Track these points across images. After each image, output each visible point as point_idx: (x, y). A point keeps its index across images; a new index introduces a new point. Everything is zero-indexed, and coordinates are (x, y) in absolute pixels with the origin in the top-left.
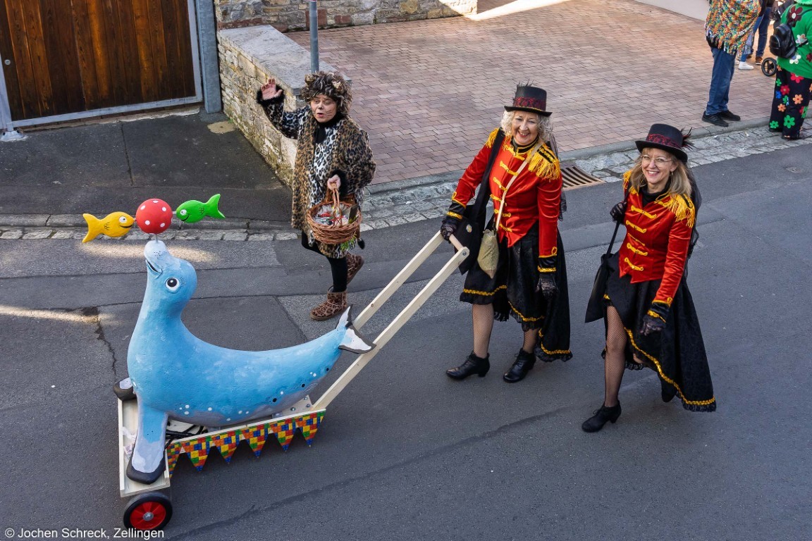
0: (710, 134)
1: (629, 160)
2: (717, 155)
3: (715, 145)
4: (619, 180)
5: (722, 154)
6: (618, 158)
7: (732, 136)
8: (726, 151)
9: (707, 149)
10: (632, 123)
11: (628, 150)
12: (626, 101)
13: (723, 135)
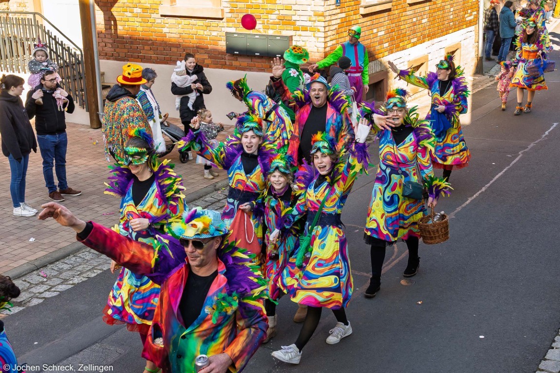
1: (29, 284)
4: (21, 309)
10: (23, 245)
12: (13, 222)
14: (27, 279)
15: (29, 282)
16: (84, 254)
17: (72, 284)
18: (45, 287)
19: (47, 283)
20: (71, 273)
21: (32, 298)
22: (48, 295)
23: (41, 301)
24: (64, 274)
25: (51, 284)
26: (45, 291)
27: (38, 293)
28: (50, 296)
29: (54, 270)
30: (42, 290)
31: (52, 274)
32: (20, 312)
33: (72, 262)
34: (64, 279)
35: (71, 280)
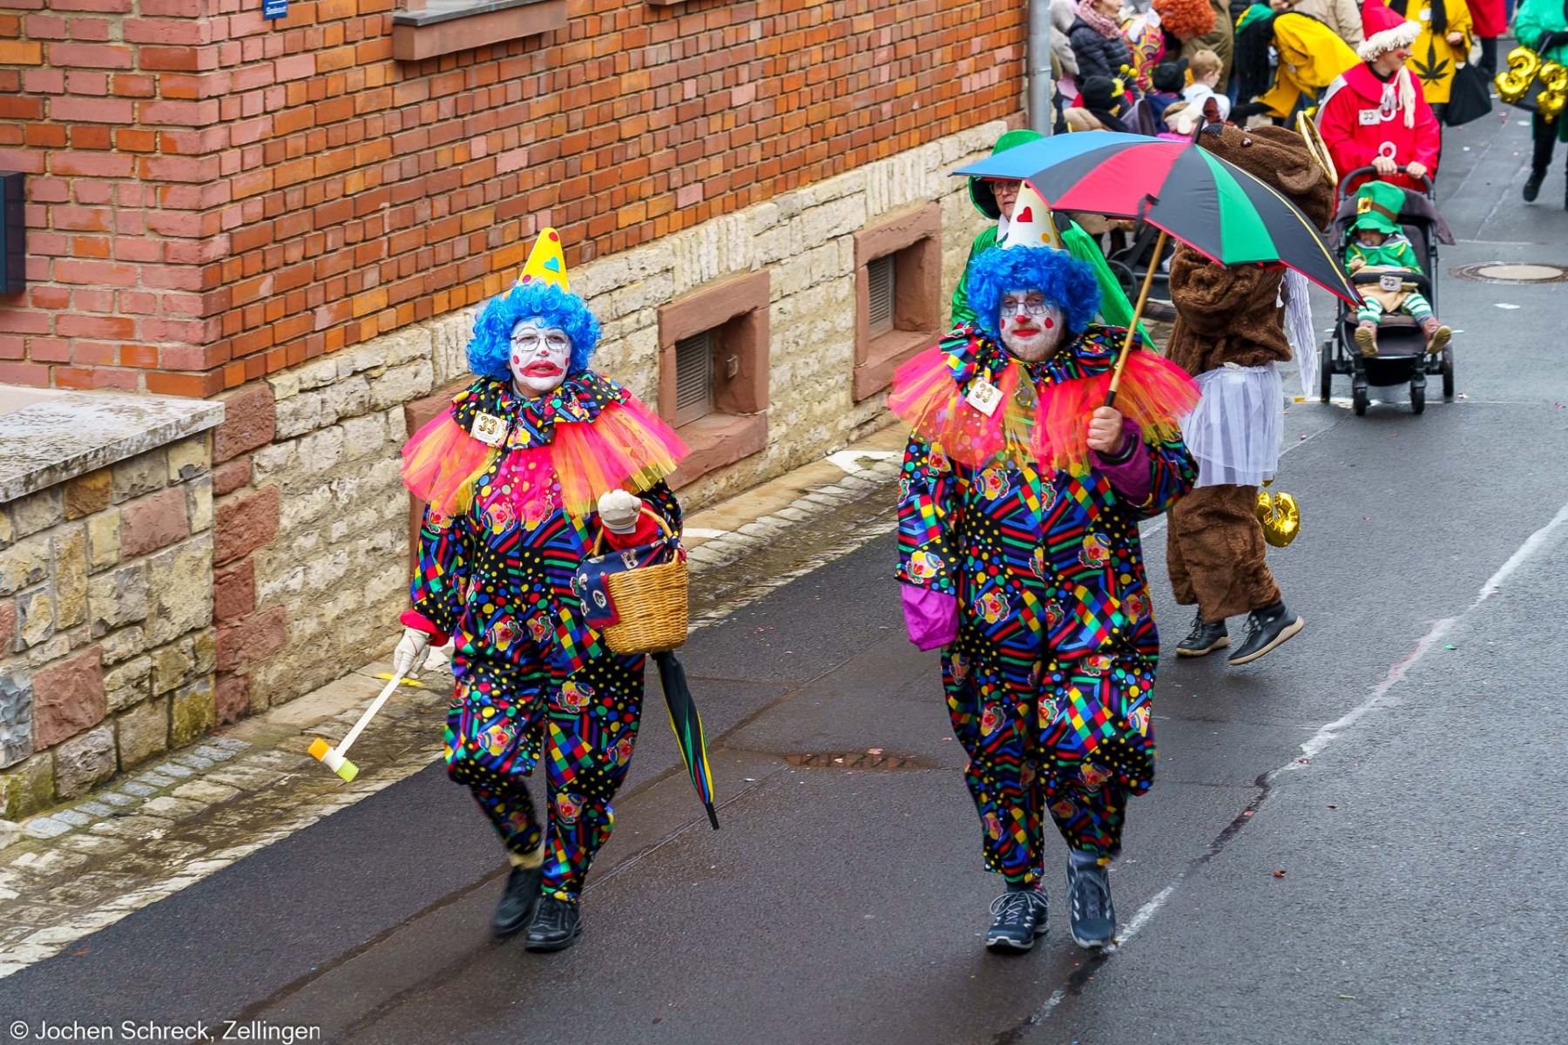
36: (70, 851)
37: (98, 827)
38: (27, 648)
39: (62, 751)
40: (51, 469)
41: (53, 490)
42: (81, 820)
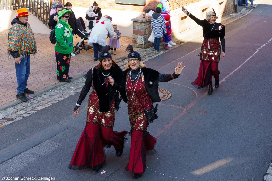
0: (56, 88)
2: (61, 97)
3: (59, 92)
4: (12, 122)
5: (63, 96)
6: (10, 111)
7: (66, 86)
8: (65, 94)
9: (55, 95)
11: (15, 105)
13: (62, 86)
14: (16, 108)
15: (16, 109)
16: (44, 95)
17: (37, 110)
18: (24, 112)
19: (25, 109)
20: (37, 105)
21: (17, 117)
22: (25, 115)
23: (22, 118)
24: (34, 105)
25: (27, 110)
26: (24, 113)
27: (20, 114)
28: (26, 116)
29: (29, 103)
30: (22, 113)
31: (28, 105)
32: (11, 124)
33: (38, 99)
34: (34, 108)
35: (37, 108)
36: (149, 52)
37: (152, 50)
38: (146, 34)
39: (149, 43)
40: (148, 20)
41: (148, 21)
42: (151, 49)
